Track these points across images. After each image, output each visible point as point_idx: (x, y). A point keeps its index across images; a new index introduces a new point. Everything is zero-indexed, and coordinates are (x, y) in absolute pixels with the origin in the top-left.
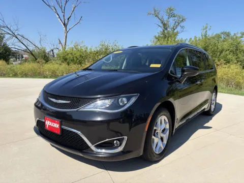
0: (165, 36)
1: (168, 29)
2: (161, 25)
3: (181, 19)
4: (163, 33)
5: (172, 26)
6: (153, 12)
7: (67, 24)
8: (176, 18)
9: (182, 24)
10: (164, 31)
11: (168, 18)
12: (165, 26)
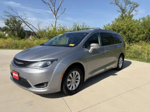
0: (123, 18)
1: (126, 13)
2: (120, 10)
3: (136, 5)
4: (122, 16)
5: (128, 11)
6: (114, 2)
7: (56, 14)
8: (132, 5)
9: (136, 9)
10: (122, 15)
11: (126, 5)
12: (123, 11)
